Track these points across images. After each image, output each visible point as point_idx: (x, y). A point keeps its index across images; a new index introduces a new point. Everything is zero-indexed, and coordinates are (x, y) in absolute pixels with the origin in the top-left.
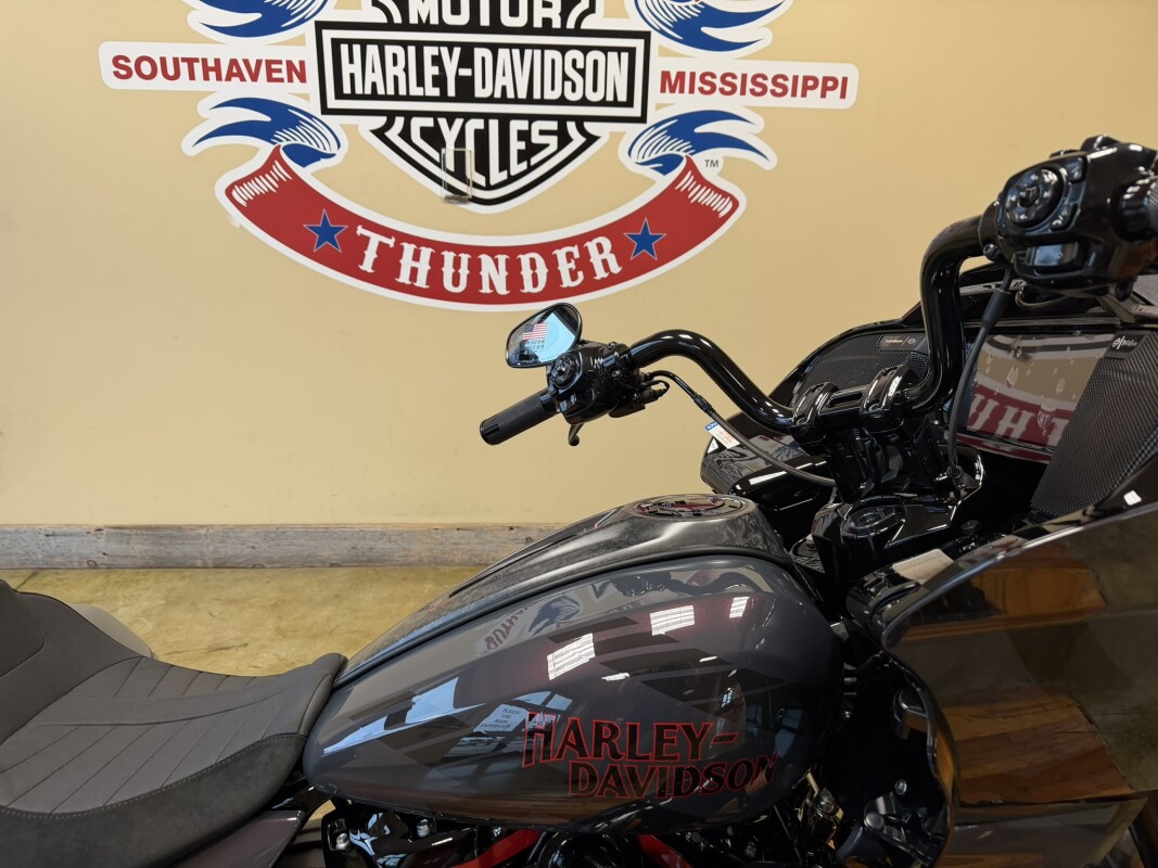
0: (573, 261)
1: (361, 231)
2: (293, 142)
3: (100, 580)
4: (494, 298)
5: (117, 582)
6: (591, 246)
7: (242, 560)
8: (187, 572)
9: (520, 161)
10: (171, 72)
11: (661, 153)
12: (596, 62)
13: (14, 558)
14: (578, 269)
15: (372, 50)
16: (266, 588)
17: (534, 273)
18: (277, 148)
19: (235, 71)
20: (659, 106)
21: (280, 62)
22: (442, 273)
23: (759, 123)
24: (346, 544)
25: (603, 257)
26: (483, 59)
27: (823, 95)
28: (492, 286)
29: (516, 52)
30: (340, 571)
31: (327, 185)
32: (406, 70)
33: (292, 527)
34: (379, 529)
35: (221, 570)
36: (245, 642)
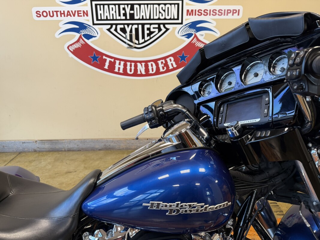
0: (163, 64)
1: (104, 57)
2: (85, 33)
3: (37, 155)
4: (141, 75)
5: (42, 155)
6: (168, 60)
7: (75, 149)
8: (60, 152)
9: (148, 36)
10: (52, 15)
11: (187, 33)
12: (168, 8)
13: (14, 149)
14: (164, 66)
15: (106, 7)
16: (81, 156)
17: (152, 68)
18: (81, 35)
19: (69, 14)
20: (186, 20)
21: (81, 11)
22: (127, 69)
23: (215, 23)
24: (103, 144)
25: (171, 63)
26: (137, 8)
27: (233, 15)
28: (141, 72)
29: (146, 6)
30: (102, 151)
31: (95, 45)
32: (115, 12)
33: (88, 139)
34: (112, 140)
35: (69, 152)
36: (76, 170)
